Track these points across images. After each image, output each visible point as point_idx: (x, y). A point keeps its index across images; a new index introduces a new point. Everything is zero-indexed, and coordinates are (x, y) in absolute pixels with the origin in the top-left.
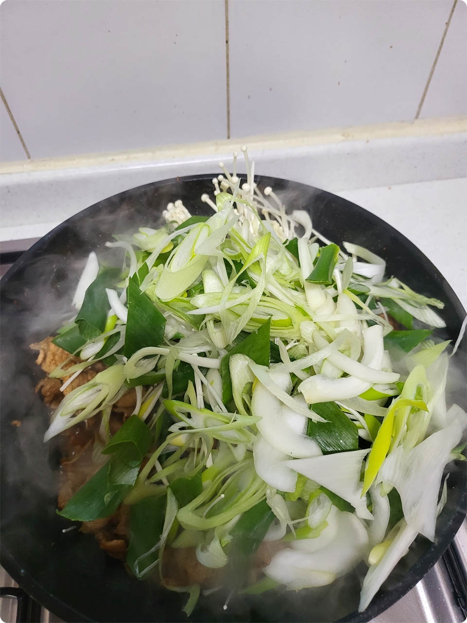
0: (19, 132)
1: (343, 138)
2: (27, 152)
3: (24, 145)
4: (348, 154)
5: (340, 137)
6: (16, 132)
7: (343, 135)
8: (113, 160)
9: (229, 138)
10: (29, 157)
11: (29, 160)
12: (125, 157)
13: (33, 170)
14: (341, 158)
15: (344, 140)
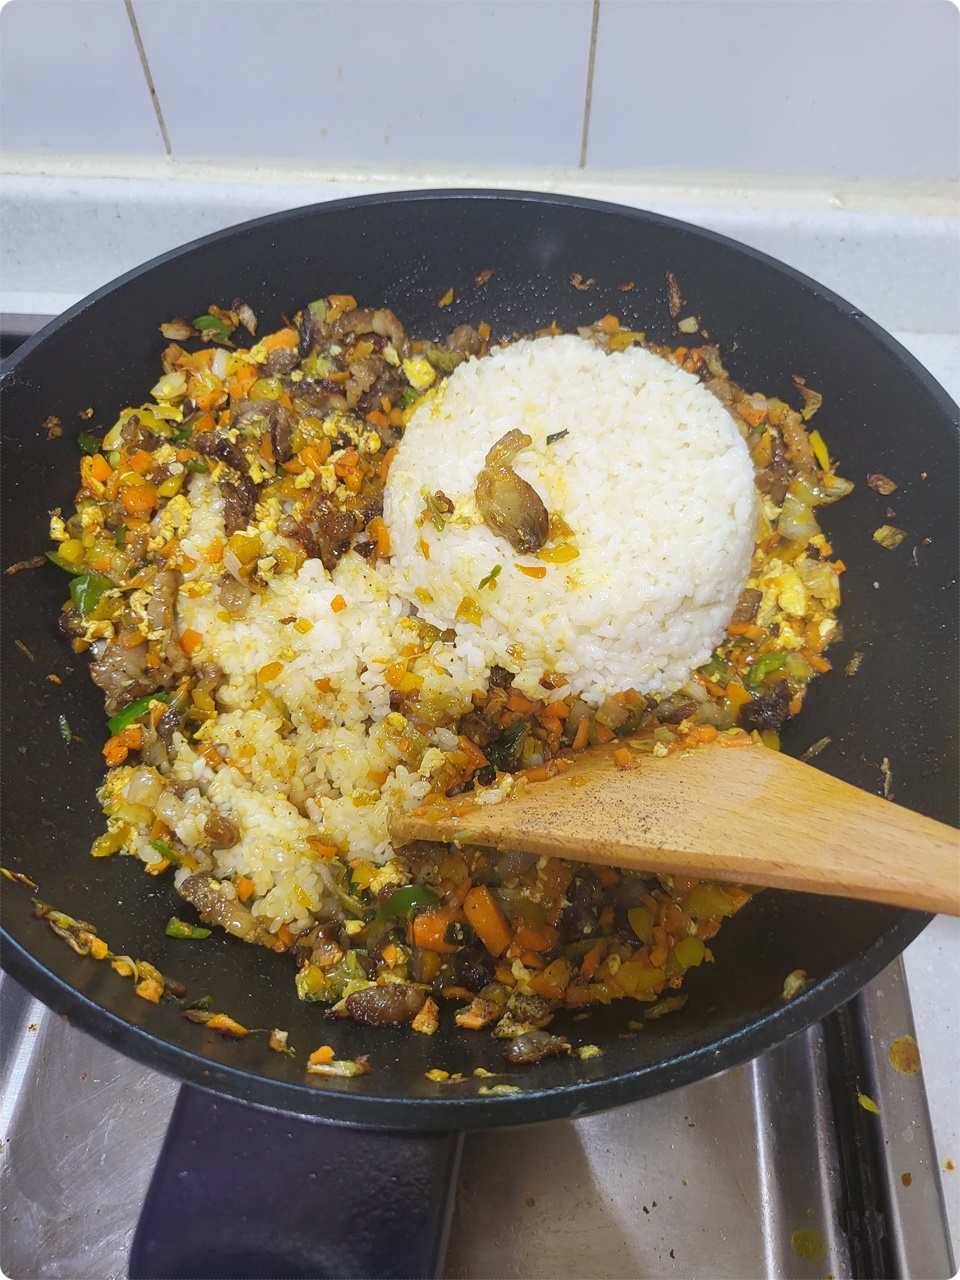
0: (153, 92)
1: (837, 202)
2: (166, 139)
3: (161, 122)
4: (843, 240)
5: (831, 200)
6: (149, 91)
7: (838, 197)
8: (333, 180)
9: (582, 164)
10: (169, 152)
11: (168, 158)
12: (361, 178)
13: (172, 179)
14: (823, 247)
15: (838, 208)
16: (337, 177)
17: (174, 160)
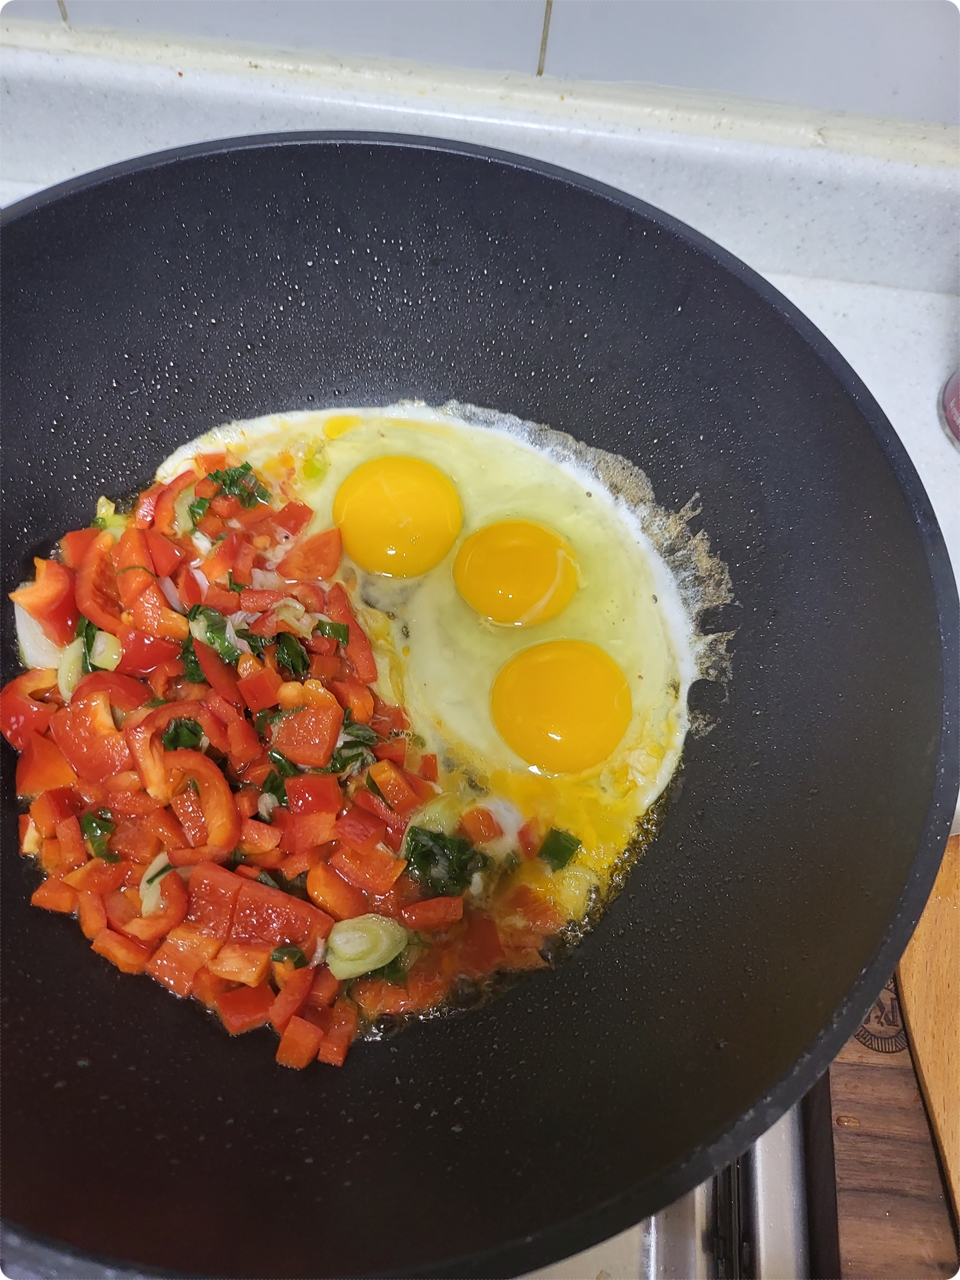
1: (820, 141)
4: (821, 183)
5: (812, 136)
7: (819, 132)
8: (256, 67)
9: (540, 73)
10: (65, 18)
11: (63, 24)
12: (288, 66)
13: (69, 51)
14: (798, 189)
15: (820, 145)
16: (260, 62)
17: (70, 28)
